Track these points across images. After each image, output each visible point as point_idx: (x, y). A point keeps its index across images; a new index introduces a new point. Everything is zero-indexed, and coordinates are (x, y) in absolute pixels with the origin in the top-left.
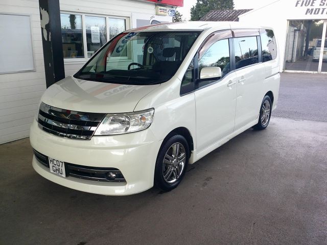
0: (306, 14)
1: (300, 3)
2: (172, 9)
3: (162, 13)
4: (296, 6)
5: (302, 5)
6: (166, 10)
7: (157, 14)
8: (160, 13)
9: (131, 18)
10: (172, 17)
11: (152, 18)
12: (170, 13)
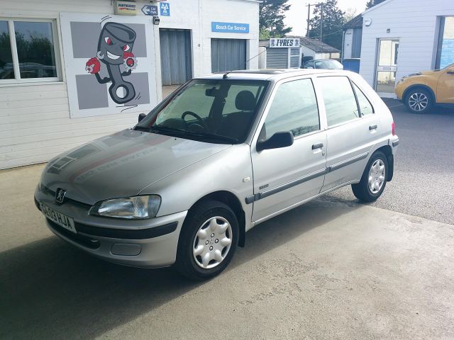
2: (150, 4)
3: (125, 11)
6: (134, 6)
7: (115, 13)
8: (119, 11)
9: (58, 20)
10: (151, 17)
11: (104, 19)
12: (146, 10)
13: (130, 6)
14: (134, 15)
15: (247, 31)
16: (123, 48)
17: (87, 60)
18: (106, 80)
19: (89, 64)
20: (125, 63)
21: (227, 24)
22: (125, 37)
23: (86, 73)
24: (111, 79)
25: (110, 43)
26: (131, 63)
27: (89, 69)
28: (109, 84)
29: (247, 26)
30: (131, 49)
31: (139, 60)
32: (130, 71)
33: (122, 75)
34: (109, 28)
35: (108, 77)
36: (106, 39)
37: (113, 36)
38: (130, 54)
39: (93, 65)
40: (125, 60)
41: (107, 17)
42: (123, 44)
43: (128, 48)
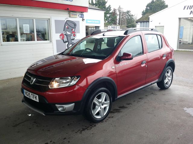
0: (190, 14)
1: (187, 7)
2: (82, 14)
3: (73, 16)
4: (184, 9)
5: (187, 9)
6: (76, 14)
7: (70, 17)
8: (71, 16)
9: (50, 19)
10: (82, 18)
11: (66, 19)
12: (80, 16)
13: (75, 14)
14: (76, 17)
15: (99, 23)
16: (72, 30)
17: (60, 34)
18: (66, 42)
19: (60, 36)
20: (73, 36)
21: (92, 20)
22: (73, 25)
23: (60, 39)
24: (68, 41)
25: (68, 28)
26: (74, 35)
27: (60, 38)
28: (67, 43)
29: (99, 21)
30: (75, 30)
31: (77, 34)
32: (74, 38)
33: (71, 40)
34: (67, 22)
35: (67, 41)
36: (67, 26)
37: (69, 25)
38: (74, 32)
39: (62, 36)
40: (73, 34)
41: (67, 18)
42: (72, 28)
43: (74, 30)
